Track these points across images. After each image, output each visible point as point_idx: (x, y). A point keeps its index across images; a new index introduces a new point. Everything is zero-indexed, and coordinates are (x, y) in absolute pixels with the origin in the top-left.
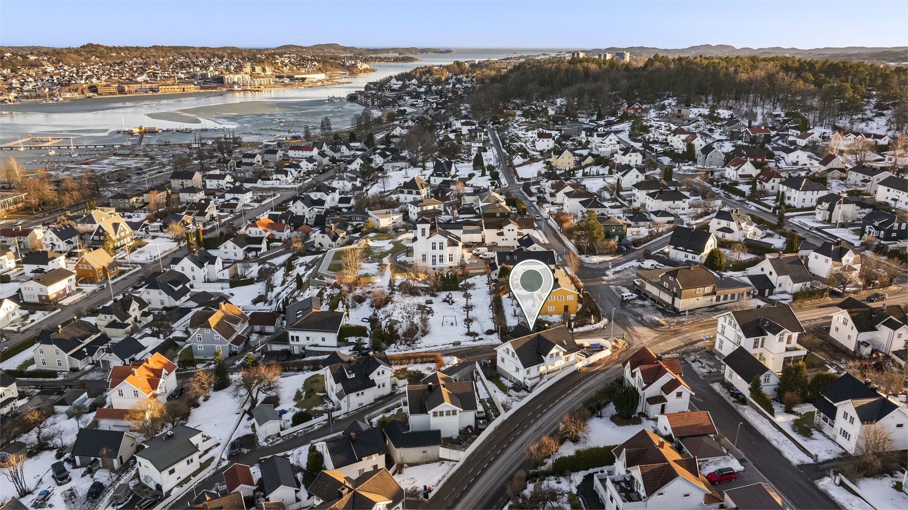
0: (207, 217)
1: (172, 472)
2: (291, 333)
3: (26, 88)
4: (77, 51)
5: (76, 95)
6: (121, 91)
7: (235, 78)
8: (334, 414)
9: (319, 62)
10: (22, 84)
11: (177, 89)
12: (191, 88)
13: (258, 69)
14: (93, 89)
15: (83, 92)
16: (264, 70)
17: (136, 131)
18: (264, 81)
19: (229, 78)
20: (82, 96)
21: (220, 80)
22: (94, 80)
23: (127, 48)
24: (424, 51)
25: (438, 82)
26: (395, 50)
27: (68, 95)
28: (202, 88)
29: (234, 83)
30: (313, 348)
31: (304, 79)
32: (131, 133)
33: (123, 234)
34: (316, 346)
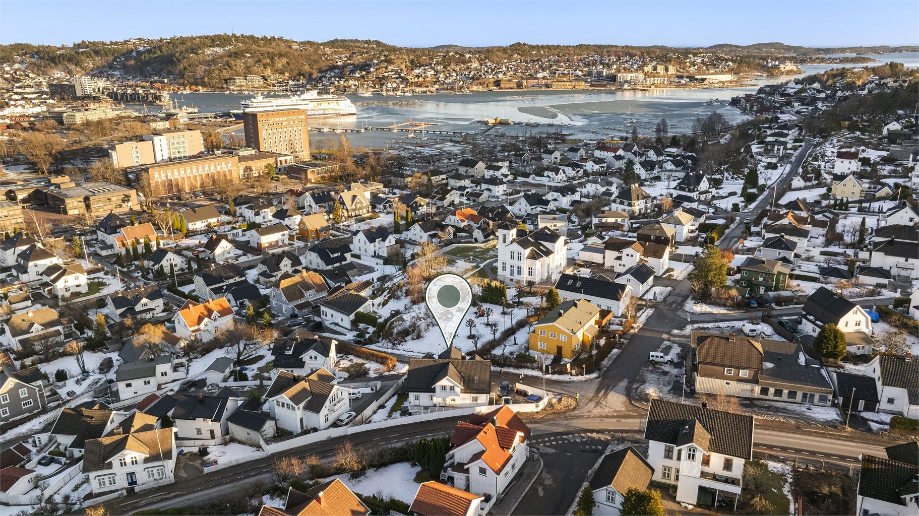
0: (446, 203)
1: (129, 385)
2: (323, 308)
3: (447, 81)
4: (504, 50)
5: (481, 89)
6: (519, 85)
7: (628, 76)
8: (265, 383)
9: (734, 61)
10: (445, 79)
11: (568, 86)
12: (582, 85)
13: (661, 69)
14: (497, 83)
15: (487, 86)
16: (667, 70)
17: (491, 121)
18: (658, 80)
19: (622, 76)
20: (486, 89)
21: (612, 79)
22: (501, 76)
23: (548, 47)
24: (875, 50)
25: (850, 86)
26: (852, 49)
27: (475, 88)
28: (592, 85)
29: (626, 82)
30: (333, 327)
31: (703, 80)
32: (486, 123)
33: (359, 206)
34: (336, 324)
